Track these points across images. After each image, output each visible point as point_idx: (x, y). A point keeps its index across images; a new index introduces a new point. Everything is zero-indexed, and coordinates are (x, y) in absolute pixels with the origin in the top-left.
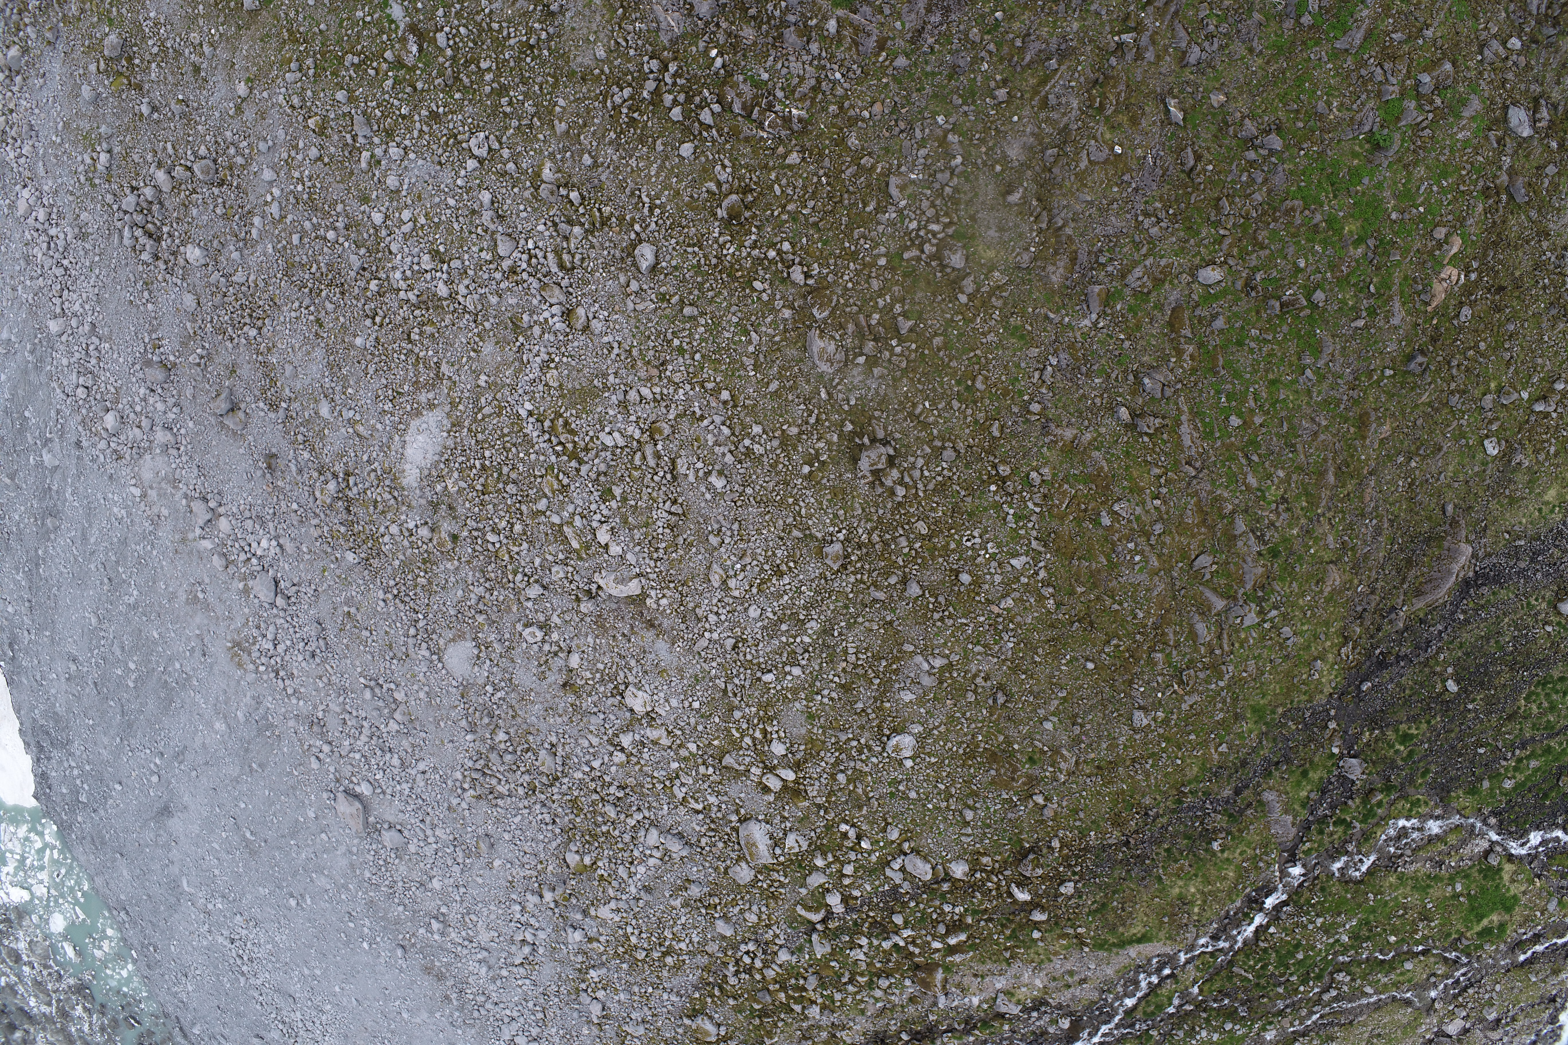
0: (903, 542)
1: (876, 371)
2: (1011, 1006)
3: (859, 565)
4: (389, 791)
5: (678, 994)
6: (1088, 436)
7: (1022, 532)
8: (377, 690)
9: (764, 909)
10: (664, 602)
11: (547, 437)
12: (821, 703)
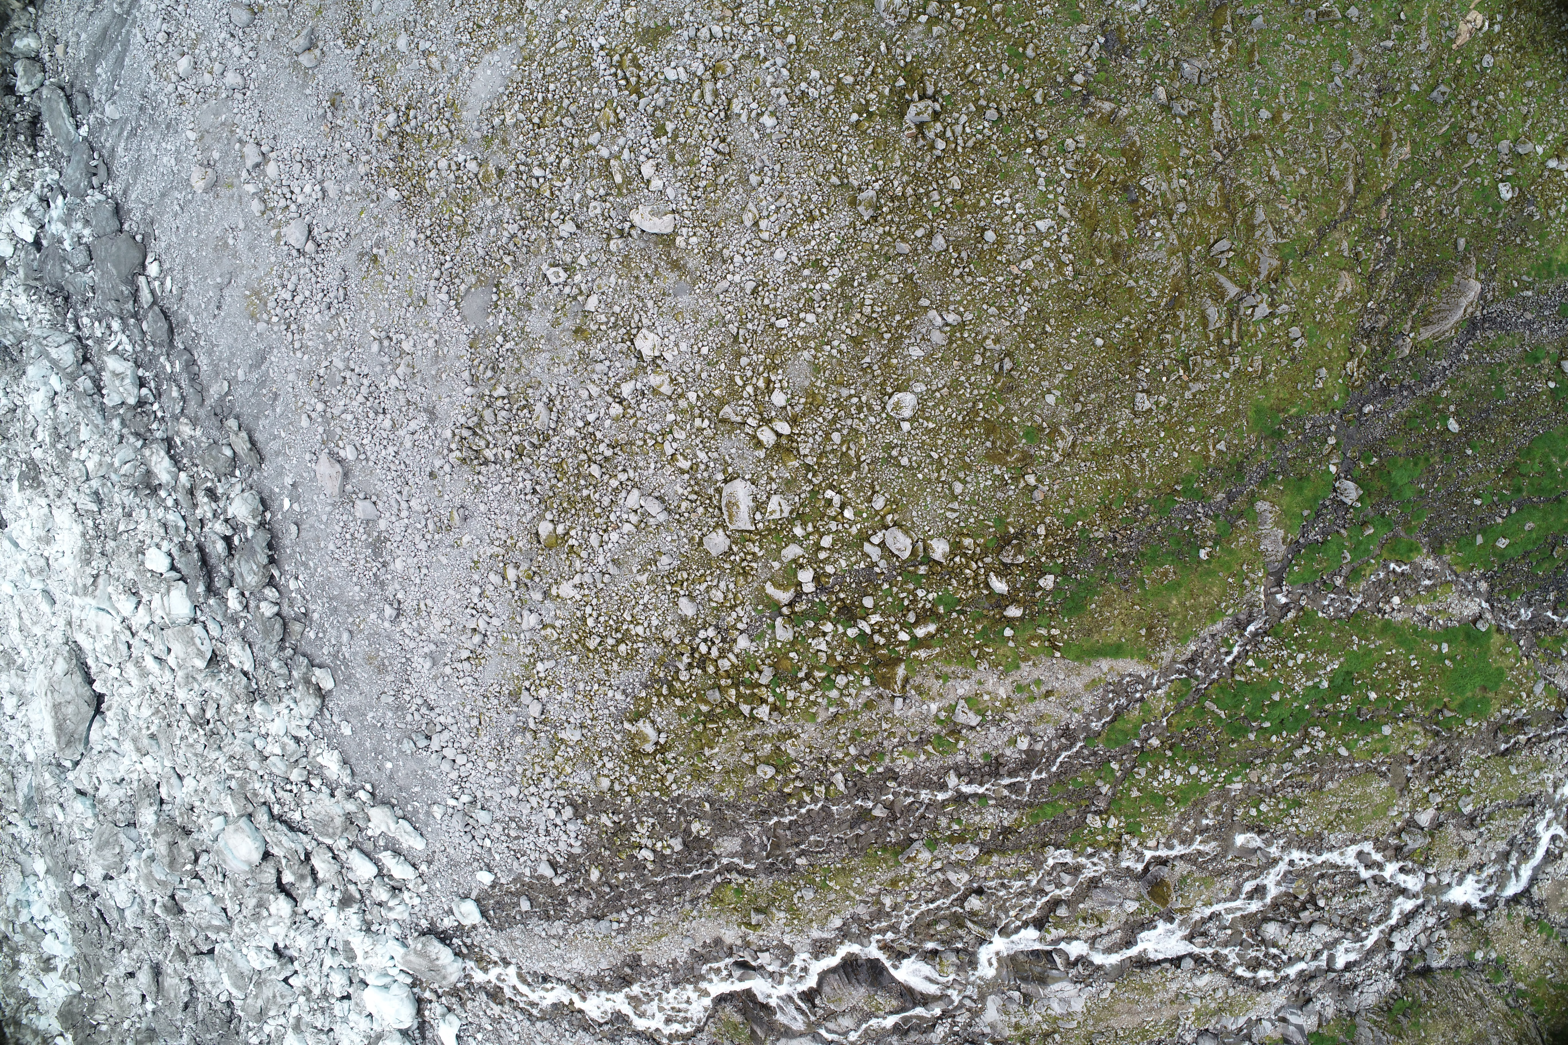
0: (935, 196)
1: (936, 30)
2: (971, 714)
3: (889, 217)
4: (373, 458)
5: (624, 692)
6: (1124, 111)
7: (1051, 196)
8: (386, 343)
9: (732, 586)
10: (694, 240)
11: (613, 70)
12: (830, 356)
